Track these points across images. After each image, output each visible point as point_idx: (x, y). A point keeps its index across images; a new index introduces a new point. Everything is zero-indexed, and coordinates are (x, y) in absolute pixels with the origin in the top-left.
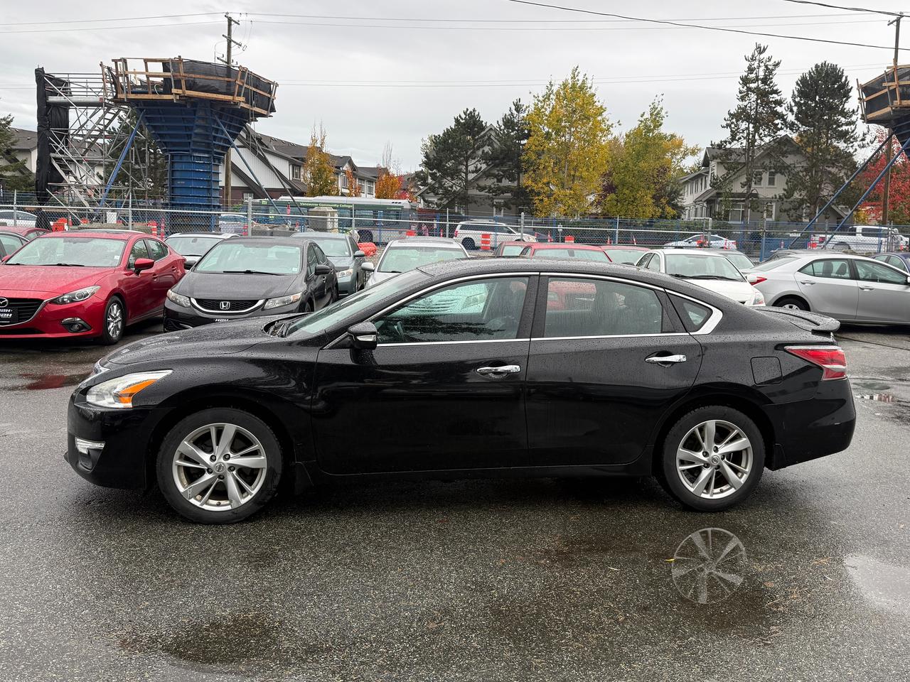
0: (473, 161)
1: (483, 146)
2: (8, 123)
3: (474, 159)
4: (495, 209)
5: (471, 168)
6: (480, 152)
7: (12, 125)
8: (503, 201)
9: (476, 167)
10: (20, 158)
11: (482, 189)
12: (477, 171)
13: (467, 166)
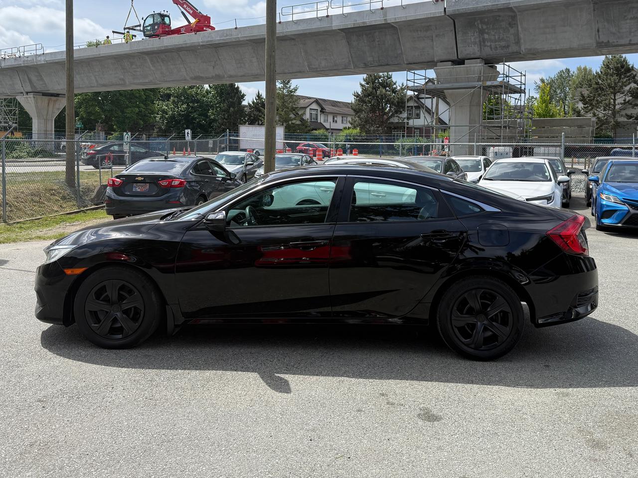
1: (629, 83)
2: (296, 91)
3: (623, 93)
5: (619, 101)
6: (627, 88)
10: (300, 113)
11: (629, 117)
13: (615, 100)
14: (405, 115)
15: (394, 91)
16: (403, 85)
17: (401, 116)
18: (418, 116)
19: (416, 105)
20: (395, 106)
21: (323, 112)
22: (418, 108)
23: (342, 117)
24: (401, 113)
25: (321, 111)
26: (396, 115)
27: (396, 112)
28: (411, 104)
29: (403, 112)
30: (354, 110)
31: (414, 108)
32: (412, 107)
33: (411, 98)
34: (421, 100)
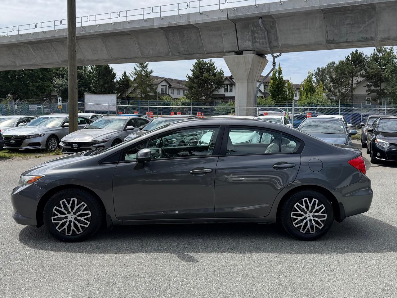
0: (356, 78)
1: (361, 70)
2: (151, 73)
4: (366, 102)
5: (355, 82)
7: (152, 75)
8: (370, 97)
9: (358, 81)
10: (154, 88)
12: (358, 83)
13: (352, 81)
14: (222, 89)
17: (219, 90)
18: (231, 91)
25: (169, 87)
26: (216, 90)
31: (228, 85)
32: (227, 85)
33: (226, 78)
34: (233, 80)
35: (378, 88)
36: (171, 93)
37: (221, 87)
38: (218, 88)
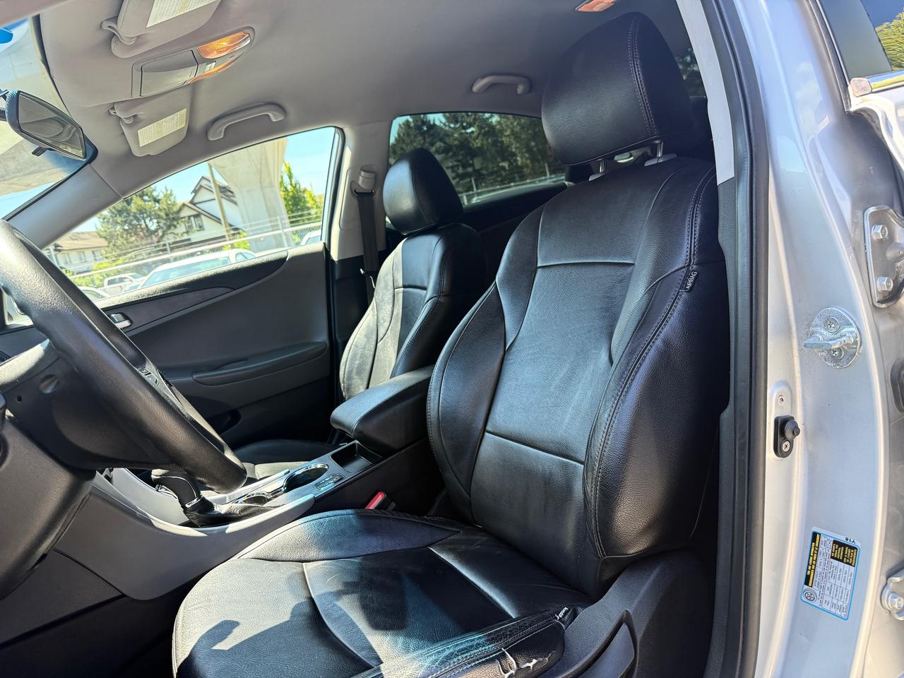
14: (181, 228)
15: (157, 201)
16: (167, 190)
17: (176, 231)
18: (201, 228)
19: (194, 213)
20: (165, 219)
21: (60, 251)
22: (197, 216)
23: (93, 252)
24: (175, 227)
25: (55, 250)
26: (169, 232)
27: (169, 227)
28: (186, 213)
29: (178, 226)
30: (104, 238)
31: (192, 218)
32: (189, 217)
33: (184, 205)
34: (198, 205)
35: (470, 169)
36: (66, 263)
37: (178, 223)
38: (173, 228)
